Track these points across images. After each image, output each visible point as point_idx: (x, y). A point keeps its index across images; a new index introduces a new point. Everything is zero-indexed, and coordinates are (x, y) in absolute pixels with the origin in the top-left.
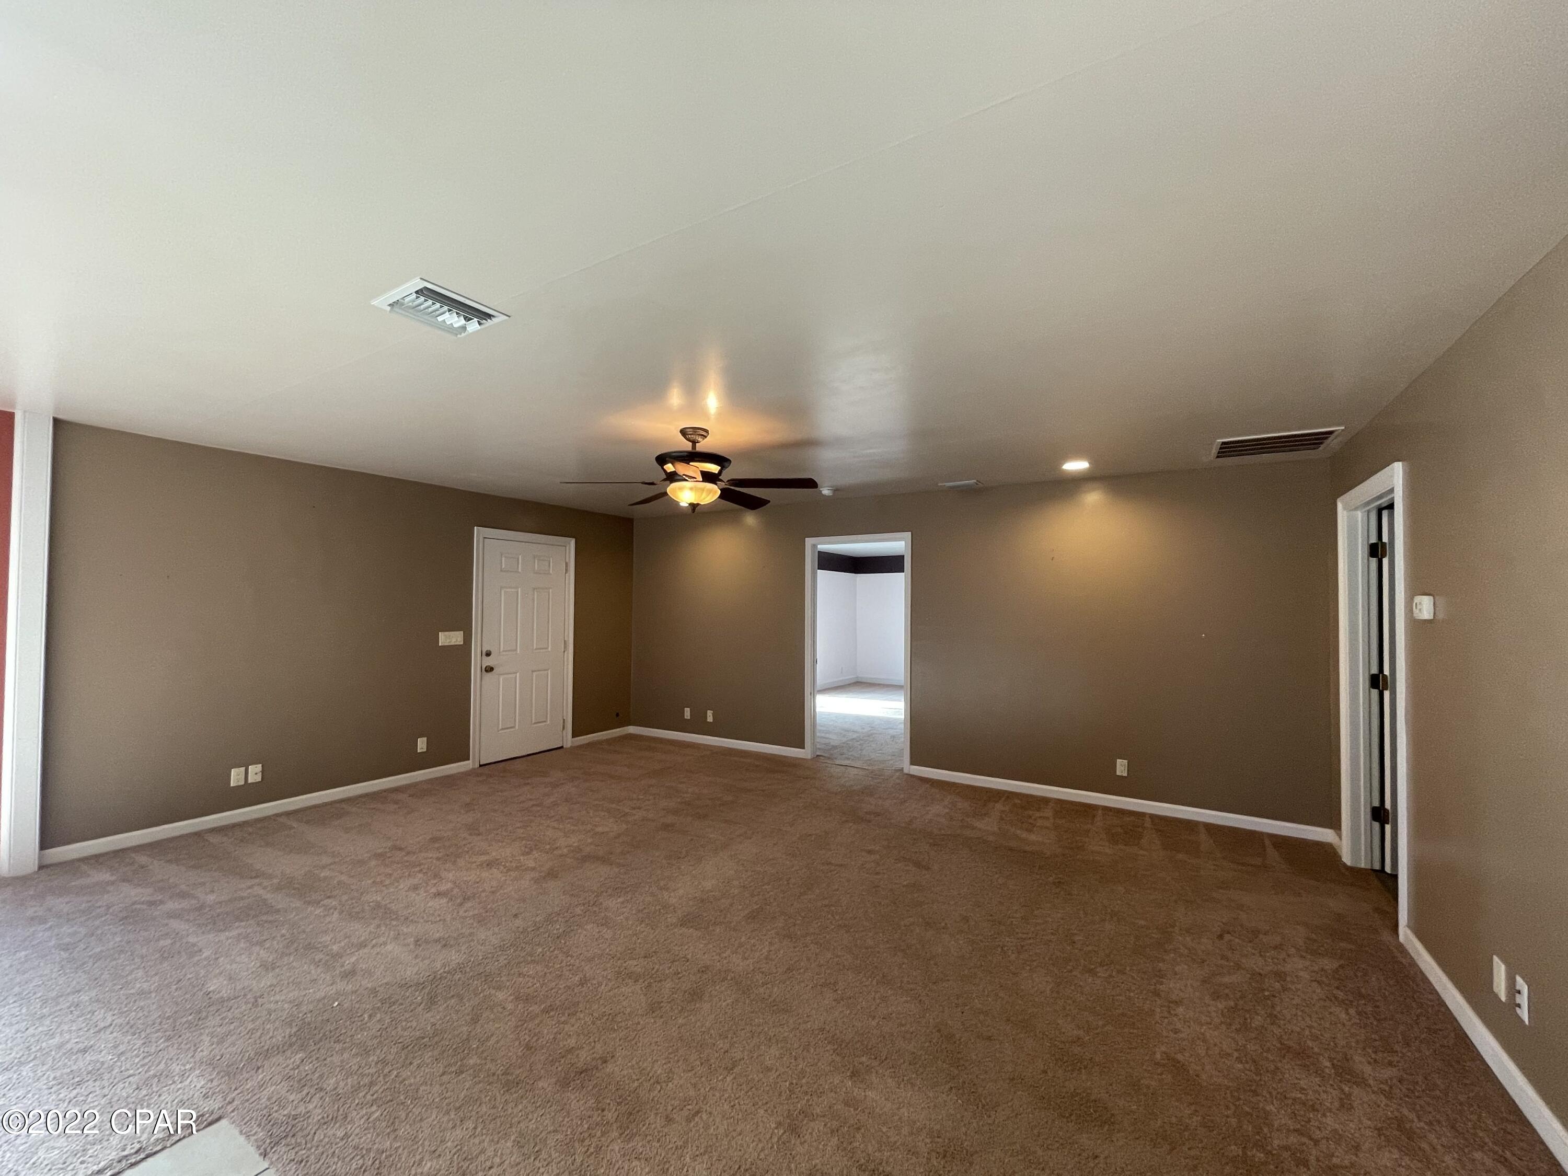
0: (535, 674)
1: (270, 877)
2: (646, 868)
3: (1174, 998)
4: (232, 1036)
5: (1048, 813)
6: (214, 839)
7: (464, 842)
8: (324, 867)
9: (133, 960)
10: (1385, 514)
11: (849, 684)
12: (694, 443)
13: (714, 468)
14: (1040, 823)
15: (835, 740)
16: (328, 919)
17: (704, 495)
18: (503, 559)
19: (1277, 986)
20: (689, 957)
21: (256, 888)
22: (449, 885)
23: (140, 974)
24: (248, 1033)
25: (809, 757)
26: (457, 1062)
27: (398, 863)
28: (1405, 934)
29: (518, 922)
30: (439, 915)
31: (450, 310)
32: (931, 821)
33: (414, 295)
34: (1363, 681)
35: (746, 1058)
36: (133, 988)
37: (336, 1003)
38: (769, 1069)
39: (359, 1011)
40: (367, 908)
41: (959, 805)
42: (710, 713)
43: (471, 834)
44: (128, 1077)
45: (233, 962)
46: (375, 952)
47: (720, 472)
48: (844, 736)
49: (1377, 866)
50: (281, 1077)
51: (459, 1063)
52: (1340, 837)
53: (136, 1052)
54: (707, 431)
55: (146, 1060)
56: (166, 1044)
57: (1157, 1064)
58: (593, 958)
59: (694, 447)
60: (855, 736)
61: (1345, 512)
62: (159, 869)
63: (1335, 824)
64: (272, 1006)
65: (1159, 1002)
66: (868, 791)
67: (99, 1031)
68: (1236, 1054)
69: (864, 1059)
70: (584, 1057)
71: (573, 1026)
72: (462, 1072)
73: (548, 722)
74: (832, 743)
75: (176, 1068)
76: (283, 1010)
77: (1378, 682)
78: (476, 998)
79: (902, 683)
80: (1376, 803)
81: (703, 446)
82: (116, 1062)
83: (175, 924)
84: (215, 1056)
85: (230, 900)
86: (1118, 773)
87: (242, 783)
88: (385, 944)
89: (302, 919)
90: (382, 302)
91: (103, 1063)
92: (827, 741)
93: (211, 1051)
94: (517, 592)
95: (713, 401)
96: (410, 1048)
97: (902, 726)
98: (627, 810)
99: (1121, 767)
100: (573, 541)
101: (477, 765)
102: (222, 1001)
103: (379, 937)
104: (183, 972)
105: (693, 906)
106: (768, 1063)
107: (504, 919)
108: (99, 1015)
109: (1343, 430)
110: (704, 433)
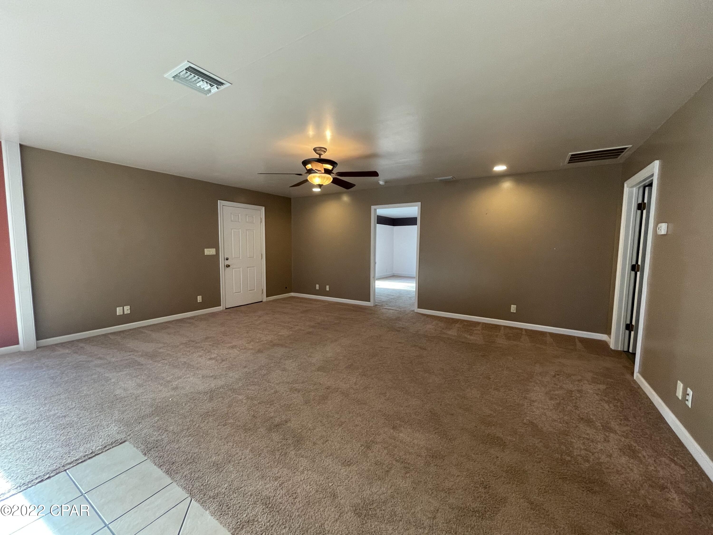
0: (248, 269)
1: (137, 352)
2: (301, 349)
3: (532, 399)
4: (127, 411)
5: (479, 328)
6: (112, 337)
7: (221, 339)
8: (160, 348)
9: (82, 383)
10: (647, 189)
11: (390, 276)
12: (320, 155)
13: (329, 167)
14: (475, 332)
15: (384, 299)
16: (164, 368)
17: (325, 180)
18: (232, 215)
19: (578, 395)
20: (321, 383)
21: (132, 356)
22: (215, 355)
23: (85, 389)
24: (134, 410)
25: (372, 305)
26: (223, 421)
27: (192, 347)
28: (637, 376)
29: (246, 369)
30: (212, 367)
31: (203, 80)
32: (426, 331)
33: (185, 71)
34: (628, 268)
35: (347, 421)
36: (83, 393)
37: (171, 399)
38: (357, 425)
39: (181, 402)
40: (180, 363)
41: (440, 325)
42: (328, 287)
43: (223, 335)
44: (85, 426)
45: (124, 384)
46: (186, 380)
47: (333, 169)
48: (388, 297)
49: (626, 349)
50: (149, 426)
51: (224, 422)
52: (610, 338)
53: (87, 417)
54: (326, 149)
55: (92, 420)
56: (99, 414)
57: (525, 424)
58: (280, 383)
59: (320, 156)
60: (393, 297)
61: (628, 189)
62: (88, 348)
63: (608, 333)
64: (144, 400)
65: (526, 401)
66: (398, 319)
67: (70, 409)
68: (559, 420)
69: (398, 422)
70: (277, 420)
71: (272, 409)
72: (226, 425)
73: (255, 290)
74: (383, 300)
75: (104, 423)
76: (148, 402)
77: (635, 268)
78: (230, 398)
79: (415, 276)
80: (628, 322)
81: (324, 156)
82: (79, 421)
83: (98, 369)
84: (121, 418)
85: (121, 360)
86: (512, 311)
87: (122, 314)
88: (189, 377)
89: (153, 368)
90: (169, 75)
91: (73, 421)
92: (380, 299)
93: (119, 416)
94: (239, 231)
95: (328, 134)
96: (203, 416)
97: (414, 293)
98: (292, 326)
99: (513, 308)
100: (263, 208)
101: (225, 309)
102: (122, 398)
103: (186, 375)
104: (104, 387)
105: (323, 363)
106: (357, 423)
107: (240, 368)
108: (69, 403)
109: (631, 147)
110: (324, 150)
